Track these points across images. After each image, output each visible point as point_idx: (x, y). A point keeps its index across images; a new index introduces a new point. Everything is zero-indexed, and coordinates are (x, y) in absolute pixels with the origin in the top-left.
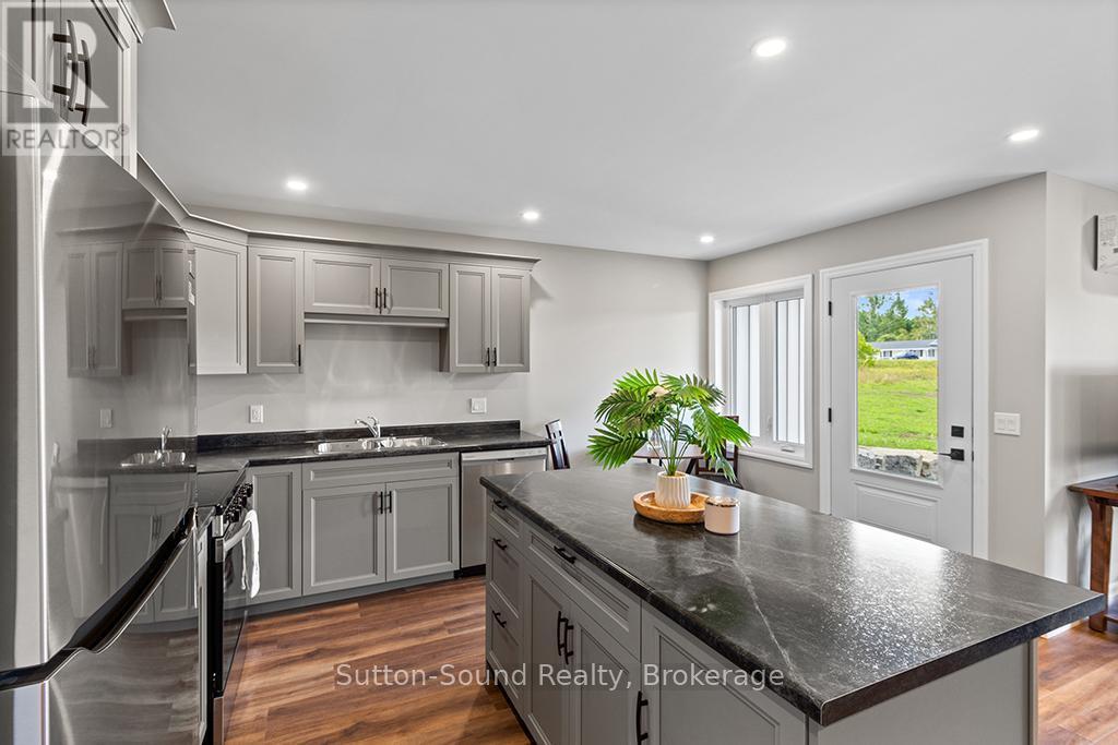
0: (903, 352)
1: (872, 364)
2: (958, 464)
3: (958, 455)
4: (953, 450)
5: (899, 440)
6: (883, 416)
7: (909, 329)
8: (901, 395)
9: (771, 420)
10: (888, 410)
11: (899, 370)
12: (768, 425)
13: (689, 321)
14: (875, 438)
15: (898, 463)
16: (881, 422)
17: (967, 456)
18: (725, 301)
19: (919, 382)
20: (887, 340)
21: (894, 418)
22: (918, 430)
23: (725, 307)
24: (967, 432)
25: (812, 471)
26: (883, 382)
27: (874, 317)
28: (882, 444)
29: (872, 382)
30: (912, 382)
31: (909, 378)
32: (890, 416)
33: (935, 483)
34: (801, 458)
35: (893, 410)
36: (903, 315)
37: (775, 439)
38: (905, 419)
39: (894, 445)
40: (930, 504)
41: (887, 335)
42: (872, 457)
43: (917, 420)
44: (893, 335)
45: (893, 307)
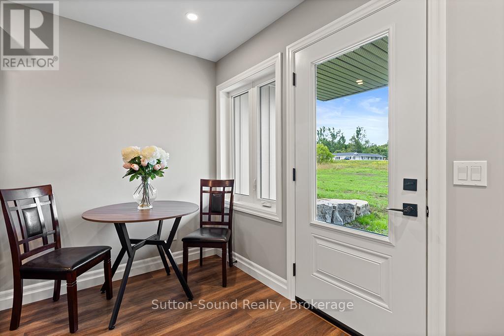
0: (344, 157)
1: (332, 162)
2: (411, 220)
3: (410, 210)
4: (405, 205)
5: (344, 195)
6: (336, 183)
7: (346, 148)
8: (343, 174)
9: (256, 181)
10: (338, 181)
11: (343, 164)
12: (254, 186)
13: (202, 106)
14: (333, 194)
15: (344, 208)
16: (336, 186)
17: (421, 211)
18: (228, 93)
19: (350, 169)
20: (338, 152)
21: (341, 184)
22: (352, 189)
23: (228, 97)
24: (421, 185)
25: (281, 224)
26: (336, 168)
27: (333, 143)
28: (336, 197)
29: (332, 169)
30: (348, 169)
31: (346, 168)
32: (340, 183)
33: (386, 239)
34: (274, 213)
35: (341, 180)
36: (344, 143)
37: (259, 197)
38: (346, 184)
39: (342, 197)
40: (381, 261)
41: (338, 151)
42: (331, 205)
43: (351, 185)
44: (340, 151)
45: (340, 139)
